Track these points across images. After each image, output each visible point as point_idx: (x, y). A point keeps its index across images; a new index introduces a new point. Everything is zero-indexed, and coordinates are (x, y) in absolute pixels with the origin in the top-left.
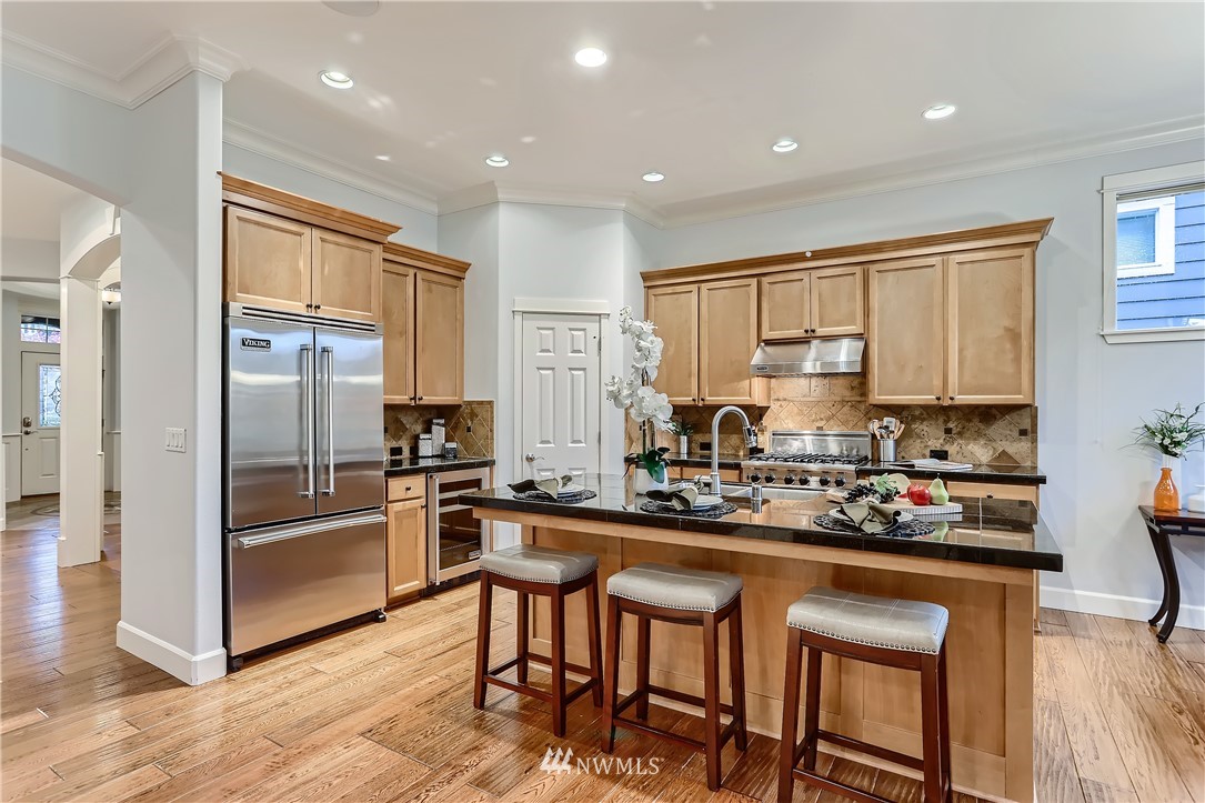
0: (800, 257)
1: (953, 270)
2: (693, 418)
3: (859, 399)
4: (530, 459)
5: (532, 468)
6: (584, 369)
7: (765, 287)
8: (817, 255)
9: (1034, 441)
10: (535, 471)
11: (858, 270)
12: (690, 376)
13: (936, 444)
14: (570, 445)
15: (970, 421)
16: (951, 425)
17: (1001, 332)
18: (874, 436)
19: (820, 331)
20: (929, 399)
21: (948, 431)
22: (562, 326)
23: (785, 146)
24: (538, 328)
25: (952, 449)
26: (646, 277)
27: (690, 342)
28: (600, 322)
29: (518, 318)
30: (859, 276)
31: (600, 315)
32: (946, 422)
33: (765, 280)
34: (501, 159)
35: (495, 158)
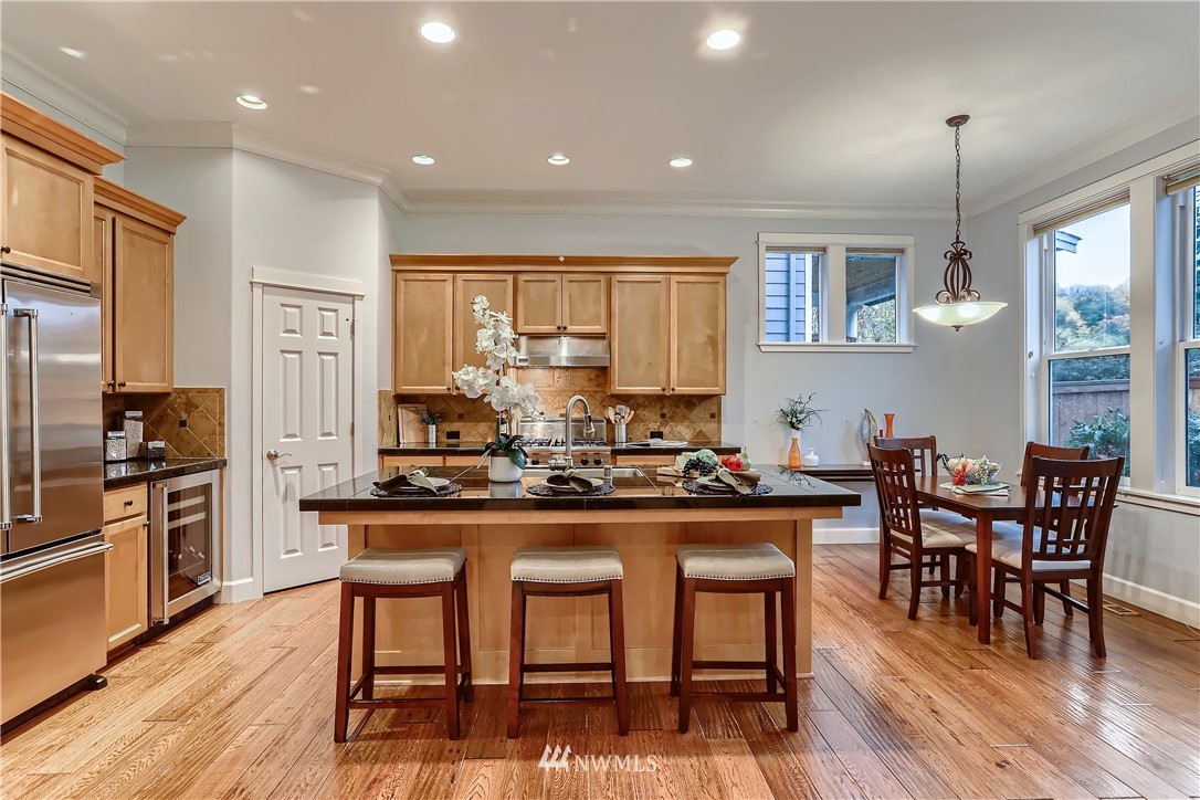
0: (554, 261)
1: (674, 286)
2: (439, 407)
3: (594, 389)
4: (272, 457)
5: (274, 466)
6: (335, 354)
7: (521, 284)
8: (569, 261)
9: (719, 422)
10: (278, 468)
11: (602, 277)
12: (444, 364)
13: (654, 427)
14: (320, 438)
15: (678, 407)
16: (665, 411)
17: (705, 339)
18: (609, 421)
19: (571, 329)
20: (655, 389)
21: (663, 416)
22: (311, 305)
23: (559, 160)
24: (283, 305)
25: (666, 430)
26: (394, 260)
27: (444, 331)
28: (353, 303)
29: (258, 291)
30: (603, 283)
31: (353, 296)
32: (662, 408)
33: (523, 277)
34: (255, 99)
35: (248, 97)
